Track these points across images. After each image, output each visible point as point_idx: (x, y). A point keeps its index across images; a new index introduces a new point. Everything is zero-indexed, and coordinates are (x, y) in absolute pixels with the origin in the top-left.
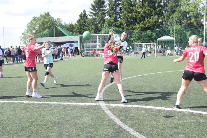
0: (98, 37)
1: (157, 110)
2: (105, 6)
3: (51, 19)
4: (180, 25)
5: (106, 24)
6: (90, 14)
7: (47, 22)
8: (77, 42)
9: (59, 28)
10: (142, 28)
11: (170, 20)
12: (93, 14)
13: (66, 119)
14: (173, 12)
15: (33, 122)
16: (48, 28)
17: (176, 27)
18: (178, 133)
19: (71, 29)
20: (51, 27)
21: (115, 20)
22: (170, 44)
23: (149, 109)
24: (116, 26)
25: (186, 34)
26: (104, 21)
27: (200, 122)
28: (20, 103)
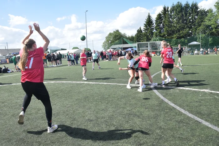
0: (149, 44)
1: (187, 90)
2: (153, 24)
3: (120, 34)
4: (205, 34)
5: (154, 36)
6: (143, 29)
7: (117, 36)
8: (136, 47)
9: (124, 39)
10: (178, 37)
11: (197, 31)
12: (146, 29)
13: (129, 94)
14: (200, 25)
15: (110, 95)
16: (118, 39)
17: (202, 35)
18: (201, 105)
19: (132, 39)
20: (120, 38)
21: (160, 32)
22: (197, 47)
23: (182, 89)
24: (160, 36)
25: (209, 40)
26: (152, 33)
27: (217, 99)
28: (102, 84)
